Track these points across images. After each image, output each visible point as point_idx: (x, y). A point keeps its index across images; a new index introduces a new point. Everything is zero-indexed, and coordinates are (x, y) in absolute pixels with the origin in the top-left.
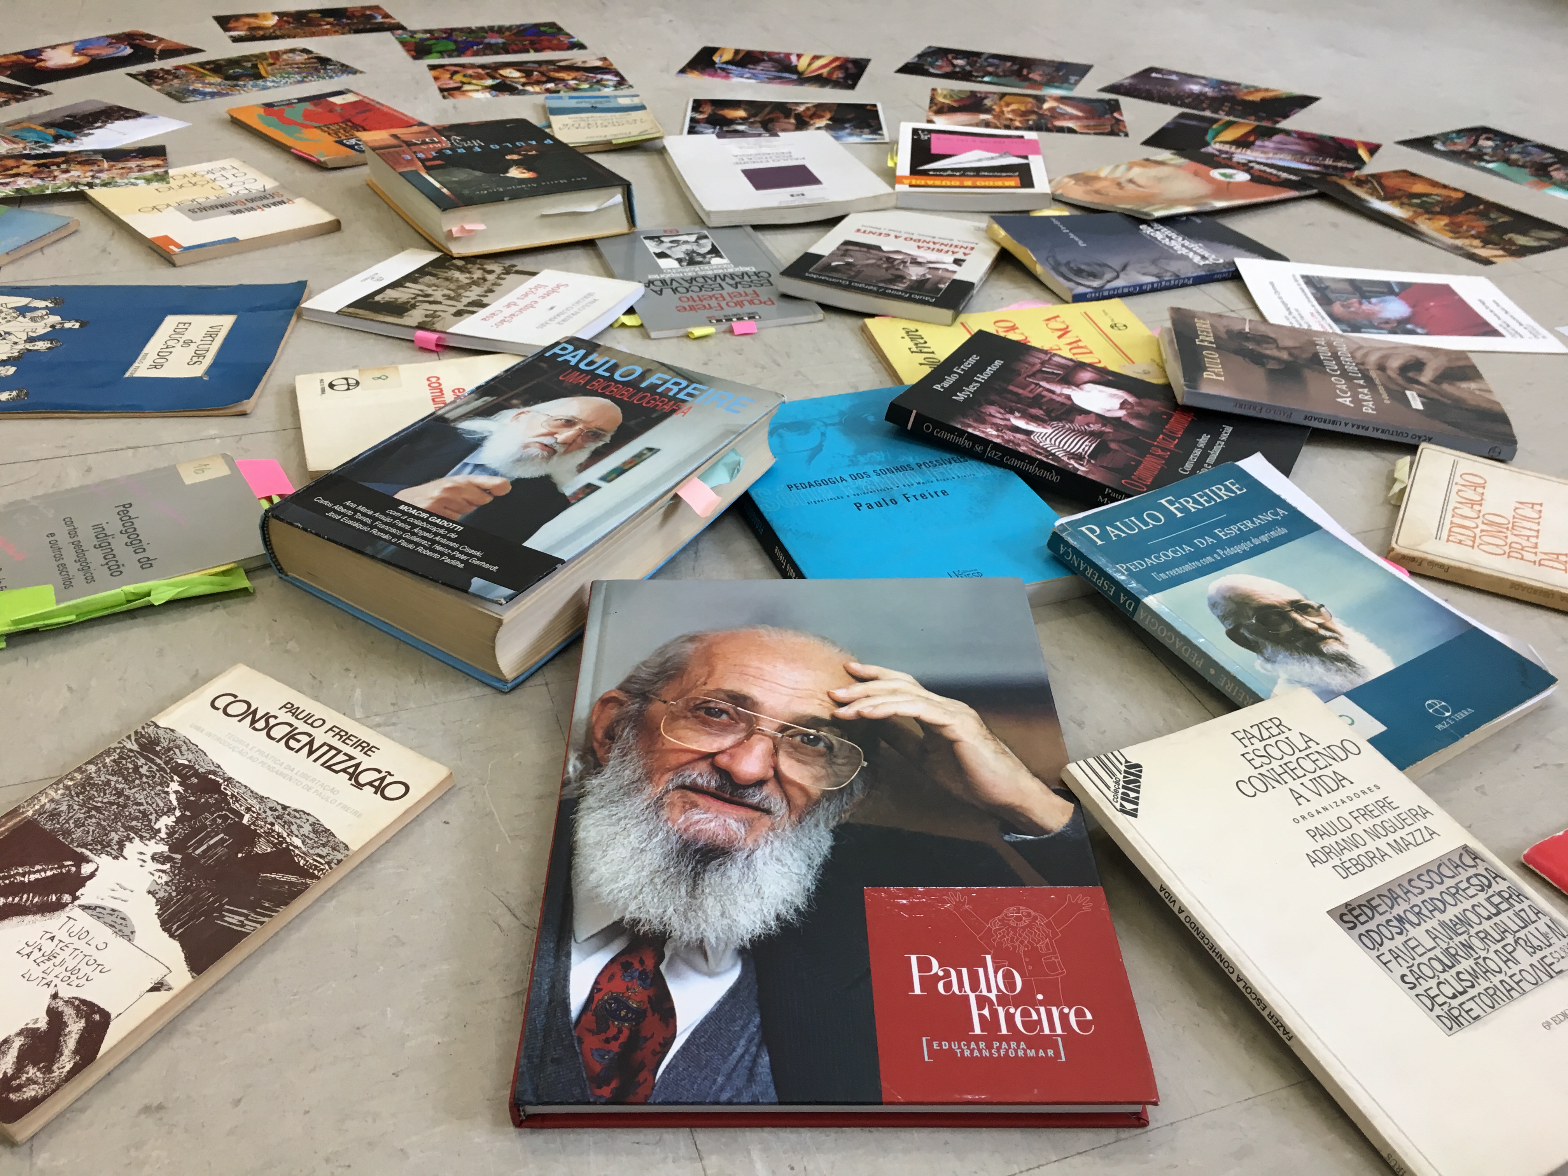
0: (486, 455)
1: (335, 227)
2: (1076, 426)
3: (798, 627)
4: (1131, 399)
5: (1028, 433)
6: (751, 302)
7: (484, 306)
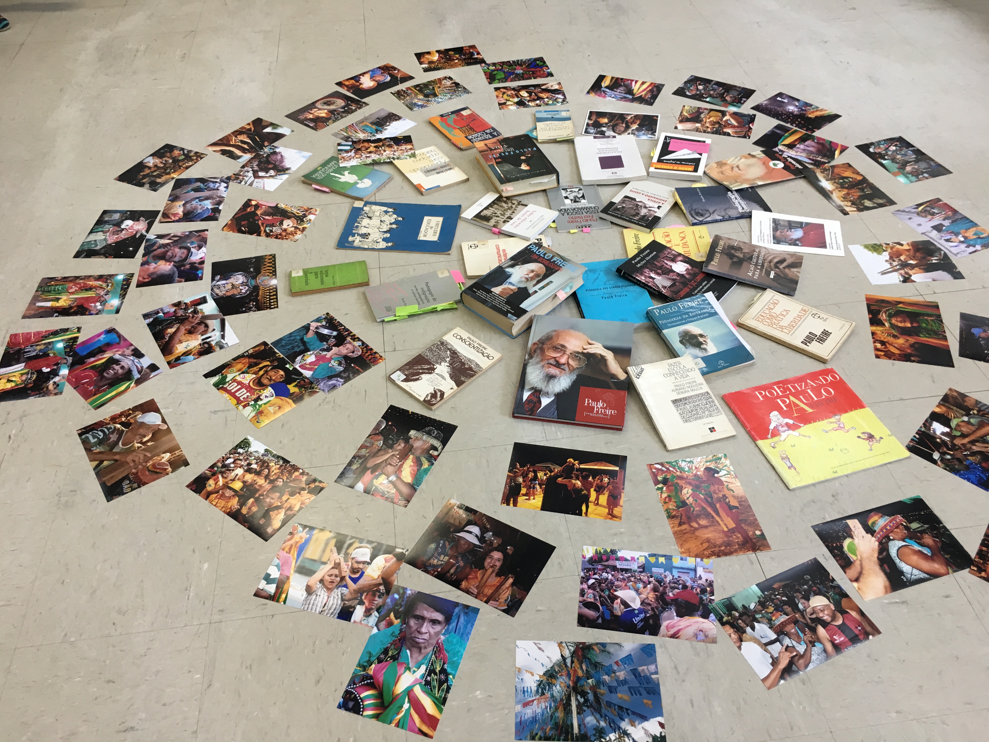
0: (512, 280)
1: (467, 180)
2: (669, 277)
3: (579, 330)
4: (690, 268)
5: (654, 279)
6: (590, 220)
7: (511, 219)
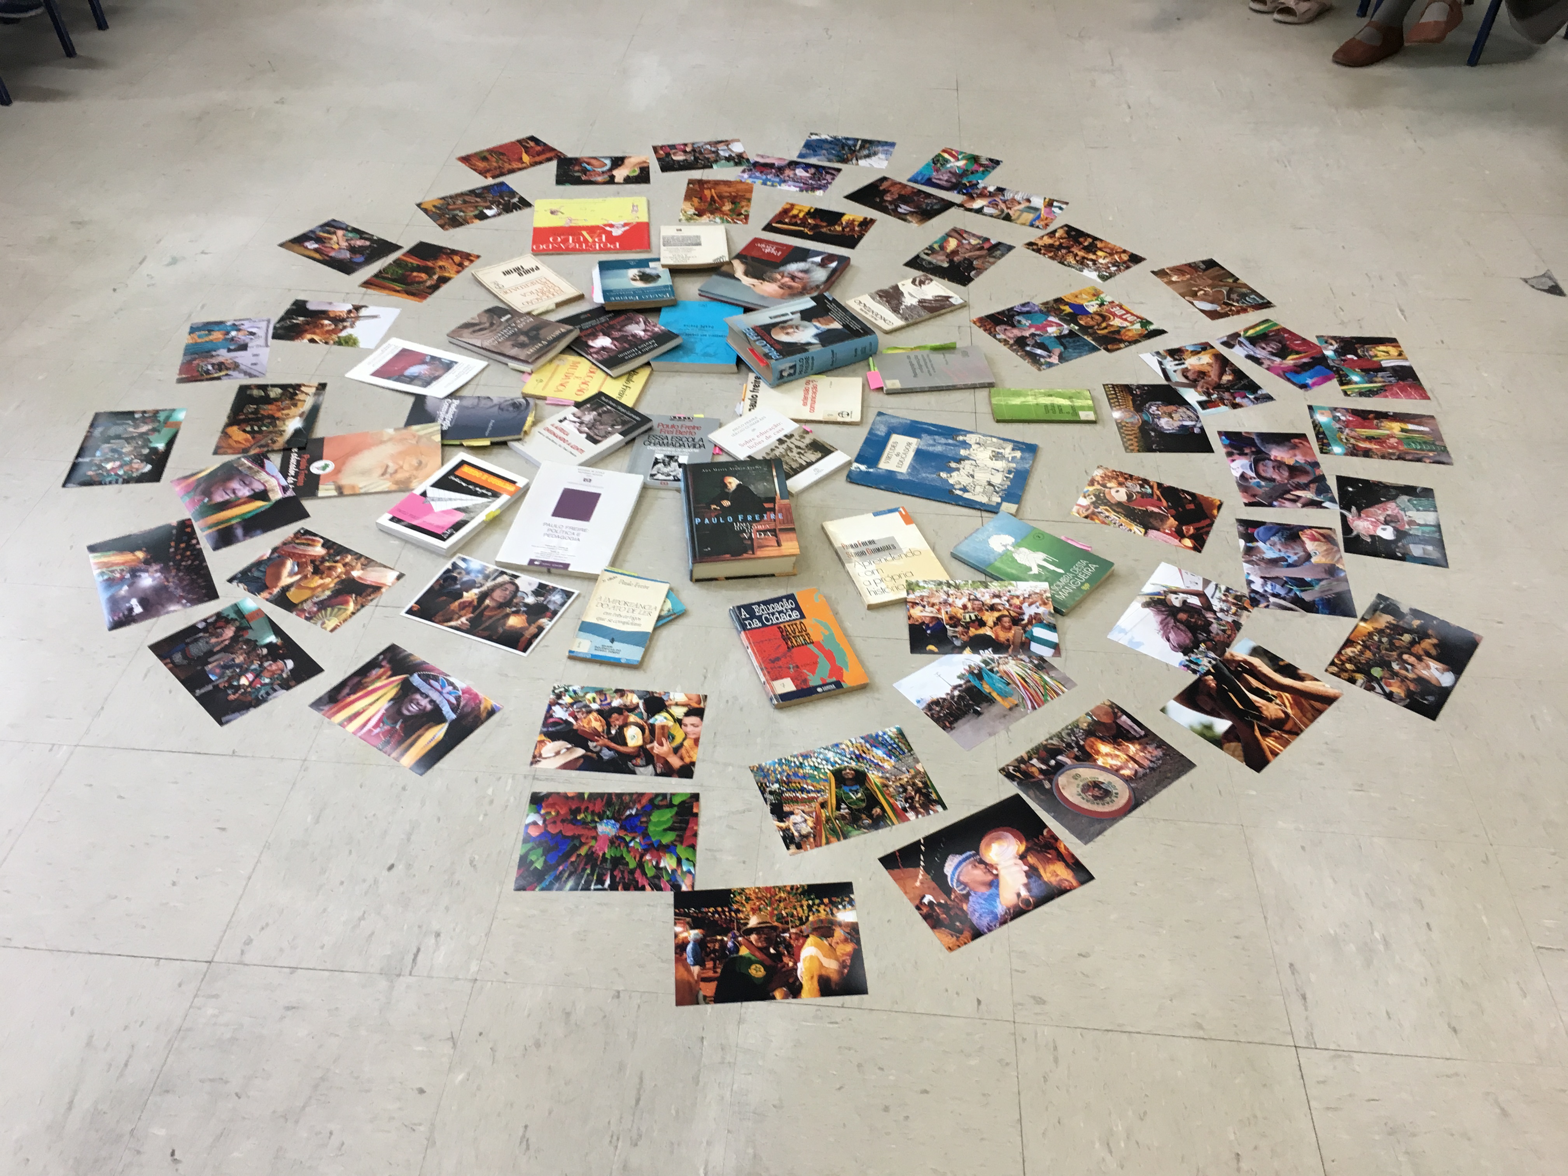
0: (815, 331)
3: (758, 295)
6: (668, 426)
7: (779, 440)
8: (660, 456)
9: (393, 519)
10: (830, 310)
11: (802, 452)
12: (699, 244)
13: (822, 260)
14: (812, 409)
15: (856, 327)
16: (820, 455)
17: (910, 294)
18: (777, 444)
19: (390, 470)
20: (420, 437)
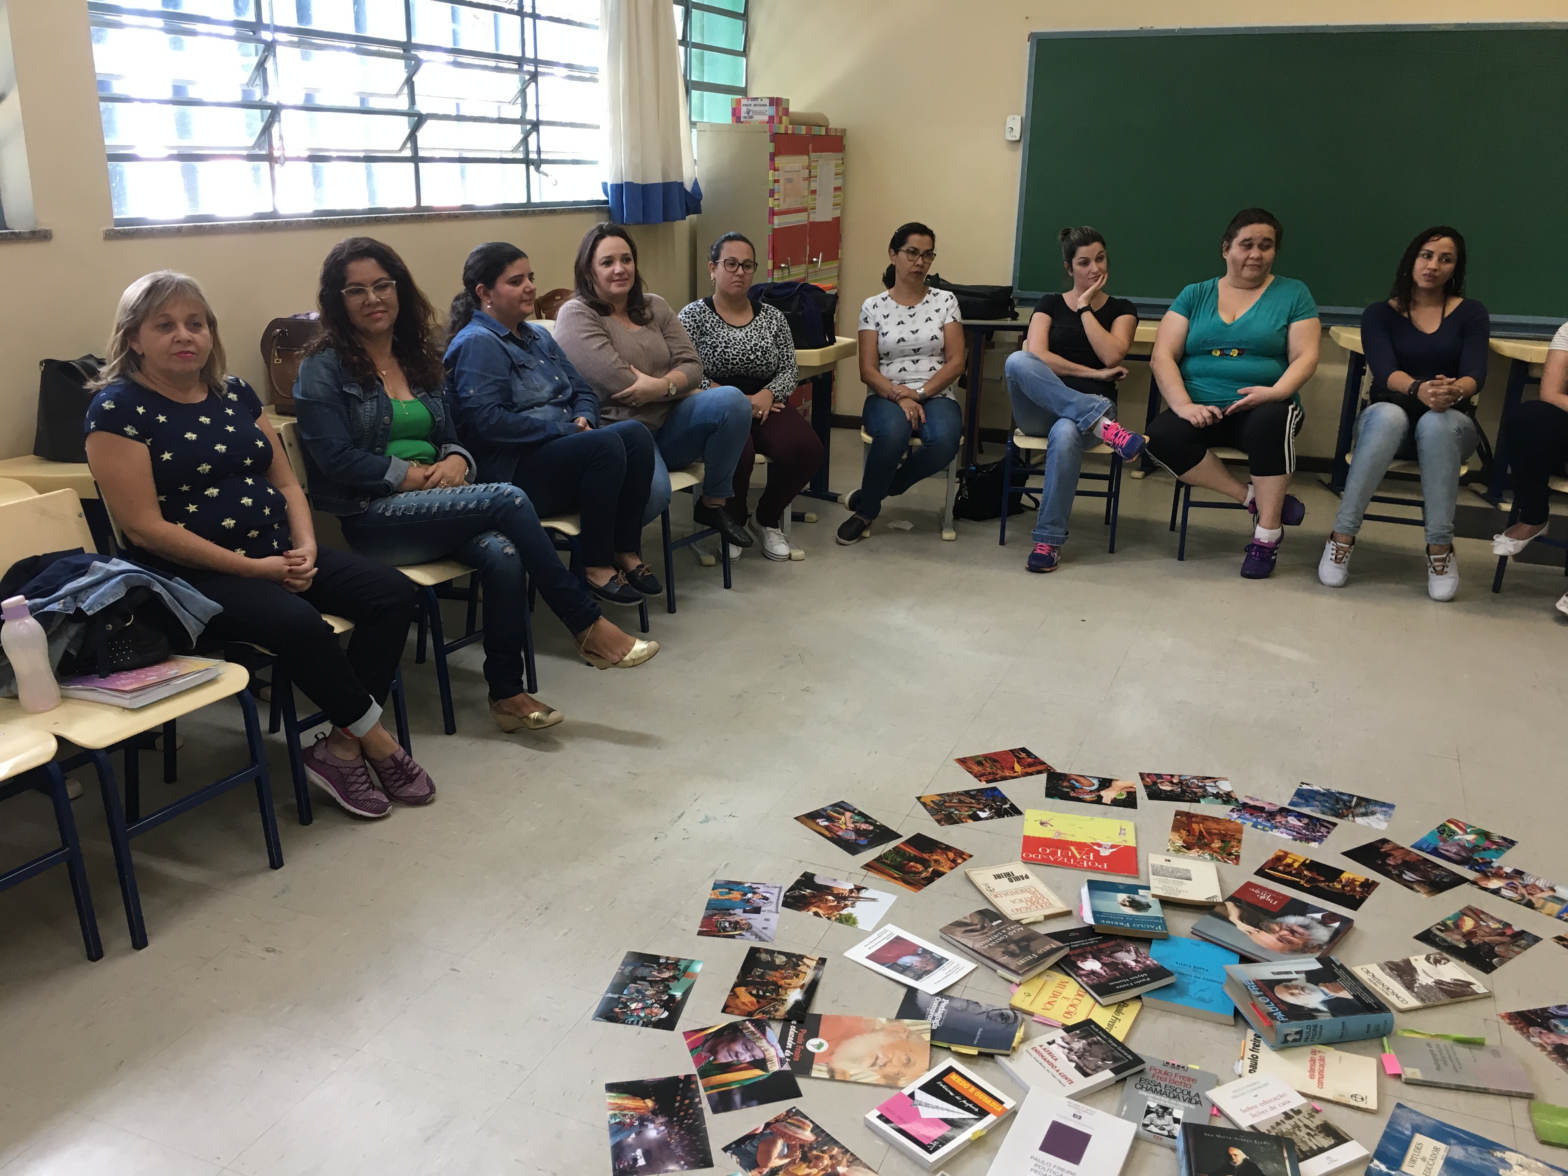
0: (1323, 997)
3: (1256, 944)
6: (1160, 1071)
7: (1285, 1113)
8: (1153, 1105)
9: (880, 1117)
10: (1338, 977)
11: (1312, 1133)
12: (1190, 879)
13: (1322, 916)
14: (1320, 1084)
15: (1370, 1001)
16: (1332, 1142)
17: (1425, 972)
18: (1282, 1117)
19: (880, 1062)
20: (911, 1033)
